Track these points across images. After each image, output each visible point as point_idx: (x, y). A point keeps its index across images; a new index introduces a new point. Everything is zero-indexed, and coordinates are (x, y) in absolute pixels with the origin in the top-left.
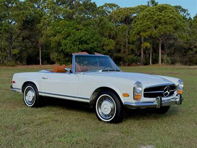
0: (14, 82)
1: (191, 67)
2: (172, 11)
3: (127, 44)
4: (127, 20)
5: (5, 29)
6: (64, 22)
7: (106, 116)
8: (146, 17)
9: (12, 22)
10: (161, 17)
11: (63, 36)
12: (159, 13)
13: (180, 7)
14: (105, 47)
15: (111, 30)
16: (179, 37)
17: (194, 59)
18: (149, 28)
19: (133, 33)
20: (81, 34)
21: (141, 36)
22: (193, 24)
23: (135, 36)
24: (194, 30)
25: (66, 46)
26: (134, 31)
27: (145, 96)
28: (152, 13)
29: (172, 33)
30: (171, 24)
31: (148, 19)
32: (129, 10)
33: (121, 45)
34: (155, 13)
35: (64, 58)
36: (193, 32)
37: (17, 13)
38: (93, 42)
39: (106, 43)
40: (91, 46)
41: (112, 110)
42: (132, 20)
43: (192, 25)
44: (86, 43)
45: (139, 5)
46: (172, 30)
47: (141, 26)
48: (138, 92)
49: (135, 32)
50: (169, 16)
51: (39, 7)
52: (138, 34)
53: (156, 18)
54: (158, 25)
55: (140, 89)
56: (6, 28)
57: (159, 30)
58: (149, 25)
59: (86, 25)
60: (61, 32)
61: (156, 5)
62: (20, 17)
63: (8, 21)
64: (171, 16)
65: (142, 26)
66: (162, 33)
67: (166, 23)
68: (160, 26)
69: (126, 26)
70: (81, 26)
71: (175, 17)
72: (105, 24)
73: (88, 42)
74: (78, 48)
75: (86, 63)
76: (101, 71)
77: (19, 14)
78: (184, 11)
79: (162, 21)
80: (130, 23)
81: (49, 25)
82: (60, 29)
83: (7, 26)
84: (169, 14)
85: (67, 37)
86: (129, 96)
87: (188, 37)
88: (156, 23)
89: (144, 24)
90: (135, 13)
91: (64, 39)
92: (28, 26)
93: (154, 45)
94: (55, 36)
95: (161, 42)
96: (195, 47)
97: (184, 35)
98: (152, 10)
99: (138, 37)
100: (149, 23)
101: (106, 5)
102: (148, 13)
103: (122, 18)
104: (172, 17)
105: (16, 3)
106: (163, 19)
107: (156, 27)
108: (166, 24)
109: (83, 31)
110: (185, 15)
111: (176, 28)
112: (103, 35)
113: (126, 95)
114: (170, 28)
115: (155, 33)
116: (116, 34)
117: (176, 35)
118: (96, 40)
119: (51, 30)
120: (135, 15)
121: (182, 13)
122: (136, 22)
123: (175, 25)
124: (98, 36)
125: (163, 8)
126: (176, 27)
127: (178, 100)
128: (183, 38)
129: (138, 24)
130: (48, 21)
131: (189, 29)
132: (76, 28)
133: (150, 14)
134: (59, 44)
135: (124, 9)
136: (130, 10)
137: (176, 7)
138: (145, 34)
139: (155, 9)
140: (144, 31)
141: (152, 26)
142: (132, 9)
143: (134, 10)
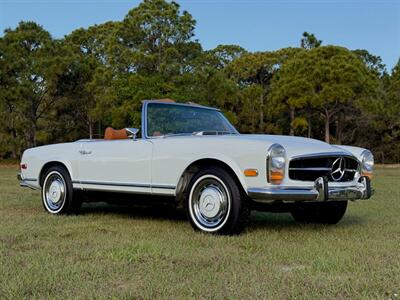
0: (24, 167)
1: (390, 166)
2: (350, 57)
3: (262, 122)
4: (261, 76)
5: (21, 92)
6: (138, 78)
7: (209, 220)
8: (298, 68)
9: (36, 79)
10: (327, 68)
12: (323, 61)
13: (364, 53)
15: (230, 93)
16: (365, 107)
17: (395, 152)
18: (305, 90)
19: (274, 99)
21: (288, 106)
22: (391, 81)
23: (276, 106)
24: (395, 93)
26: (274, 95)
27: (293, 175)
28: (310, 61)
29: (349, 100)
30: (348, 81)
31: (302, 73)
32: (264, 56)
34: (317, 60)
36: (392, 99)
37: (46, 60)
41: (223, 207)
42: (271, 76)
43: (389, 83)
45: (285, 47)
46: (351, 92)
47: (288, 85)
48: (278, 165)
49: (277, 97)
50: (343, 66)
51: (89, 52)
52: (284, 101)
53: (317, 70)
54: (322, 85)
55: (281, 160)
56: (25, 89)
57: (324, 93)
58: (304, 83)
59: (182, 83)
60: (131, 97)
61: (318, 45)
62: (51, 68)
63: (29, 77)
64: (348, 66)
65: (292, 86)
66: (331, 100)
67: (337, 80)
68: (326, 86)
69: (259, 87)
70: (170, 86)
71: (356, 68)
72: (218, 81)
76: (201, 133)
77: (51, 64)
78: (374, 59)
79: (331, 75)
80: (267, 83)
81: (107, 83)
82: (129, 92)
83: (25, 86)
84: (344, 63)
86: (257, 174)
87: (382, 107)
88: (318, 80)
89: (295, 82)
90: (276, 63)
91: (138, 110)
92: (67, 86)
93: (314, 124)
94: (120, 104)
95: (329, 117)
96: (397, 128)
97: (375, 102)
98: (310, 55)
99: (284, 106)
100: (304, 80)
101: (220, 49)
102: (302, 61)
103: (251, 73)
104: (349, 69)
105: (45, 43)
106: (332, 71)
107: (318, 88)
108: (338, 82)
109: (174, 94)
110: (374, 67)
111: (358, 90)
113: (251, 173)
114: (346, 90)
115: (317, 100)
116: (240, 102)
117: (358, 104)
119: (112, 93)
120: (277, 66)
121: (369, 65)
122: (278, 78)
123: (356, 84)
125: (332, 52)
126: (358, 88)
127: (362, 190)
128: (372, 108)
129: (282, 82)
130: (106, 76)
131: (384, 92)
132: (161, 89)
133: (305, 62)
134: (128, 120)
135: (256, 55)
136: (268, 56)
137: (357, 52)
138: (297, 101)
139: (315, 54)
140: (296, 95)
141: (311, 85)
142: (272, 55)
143: (276, 56)
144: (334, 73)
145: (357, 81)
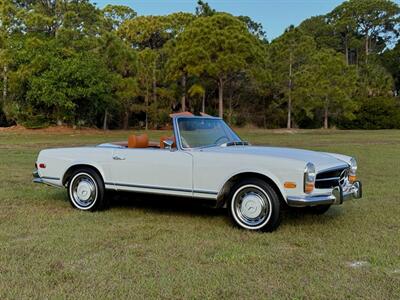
0: (42, 166)
3: (155, 86)
4: (155, 40)
6: (35, 41)
7: (250, 220)
8: (195, 36)
10: (222, 38)
11: (33, 69)
12: (219, 31)
13: (247, 20)
14: (118, 93)
15: (130, 59)
16: (255, 76)
17: (275, 116)
18: (201, 58)
19: (171, 66)
20: (71, 66)
21: (186, 72)
23: (174, 73)
25: (40, 89)
26: (172, 62)
27: (317, 185)
28: (206, 30)
29: (242, 69)
30: (242, 51)
31: (199, 41)
32: (157, 21)
33: (145, 89)
34: (212, 30)
35: (35, 114)
38: (96, 83)
39: (122, 85)
40: (92, 90)
44: (82, 83)
45: (177, 12)
46: (244, 62)
47: (186, 53)
49: (174, 64)
50: (236, 37)
52: (181, 69)
53: (213, 39)
54: (218, 53)
55: (312, 175)
57: (220, 62)
58: (201, 52)
59: (81, 48)
60: (28, 61)
61: (212, 14)
64: (241, 36)
65: (189, 54)
66: (225, 69)
67: (232, 50)
68: (221, 56)
69: (153, 52)
70: (70, 51)
71: (248, 39)
73: (86, 82)
74: (67, 94)
75: (83, 123)
78: (255, 26)
79: (226, 46)
82: (26, 55)
84: (237, 33)
85: (42, 71)
86: (295, 186)
87: (270, 76)
88: (213, 49)
89: (192, 50)
90: (169, 28)
91: (36, 75)
94: (16, 68)
95: (222, 84)
96: (282, 95)
97: (264, 72)
98: (206, 24)
99: (181, 73)
100: (201, 49)
101: (109, 9)
102: (198, 30)
103: (145, 37)
104: (242, 40)
106: (227, 41)
107: (214, 57)
108: (232, 52)
109: (75, 60)
110: (256, 33)
111: (250, 60)
112: (115, 69)
114: (239, 59)
115: (213, 69)
117: (249, 72)
118: (102, 79)
120: (169, 31)
121: (251, 31)
122: (174, 45)
123: (249, 54)
124: (104, 70)
125: (225, 22)
126: (249, 58)
128: (262, 78)
129: (180, 49)
132: (60, 54)
133: (202, 30)
134: (26, 86)
135: (149, 19)
136: (160, 20)
137: (241, 18)
138: (194, 69)
139: (211, 23)
140: (193, 64)
141: (208, 54)
142: (164, 20)
143: (169, 21)
144: (229, 43)
145: (250, 52)
